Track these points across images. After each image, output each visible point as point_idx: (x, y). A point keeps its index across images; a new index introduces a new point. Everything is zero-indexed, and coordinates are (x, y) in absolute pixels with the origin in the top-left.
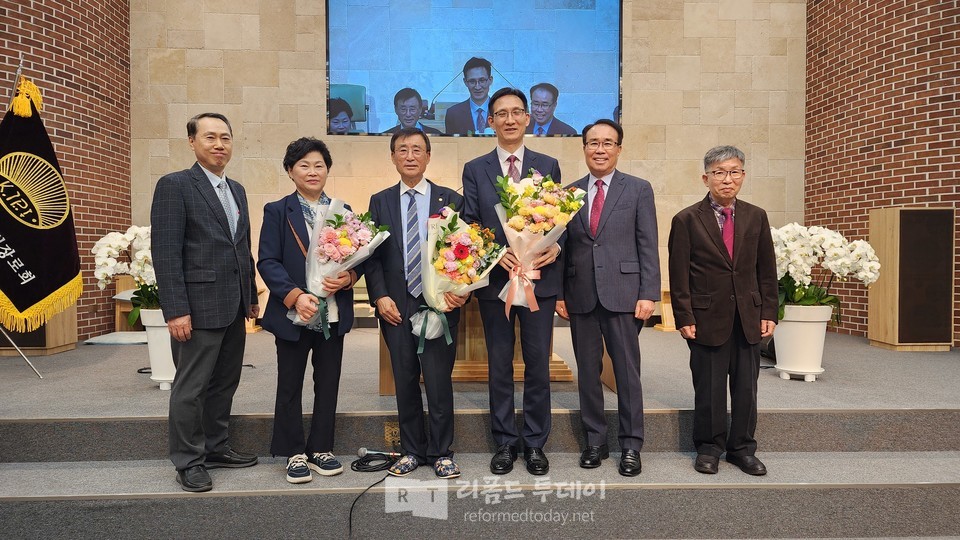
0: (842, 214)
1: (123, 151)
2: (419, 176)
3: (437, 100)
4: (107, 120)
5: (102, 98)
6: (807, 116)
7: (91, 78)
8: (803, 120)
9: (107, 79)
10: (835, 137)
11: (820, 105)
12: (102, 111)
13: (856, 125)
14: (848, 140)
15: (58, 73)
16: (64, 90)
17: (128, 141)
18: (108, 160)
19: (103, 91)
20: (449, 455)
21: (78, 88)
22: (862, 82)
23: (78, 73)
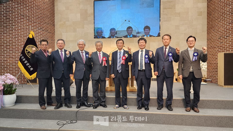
0: (215, 54)
1: (53, 43)
2: (122, 49)
3: (118, 30)
4: (50, 37)
5: (49, 32)
6: (207, 30)
7: (47, 29)
8: (206, 31)
9: (50, 29)
10: (213, 35)
11: (210, 27)
12: (49, 35)
13: (217, 32)
14: (216, 36)
15: (40, 28)
16: (41, 31)
17: (54, 41)
18: (50, 45)
19: (49, 31)
20: (126, 105)
21: (44, 31)
22: (219, 22)
23: (44, 28)
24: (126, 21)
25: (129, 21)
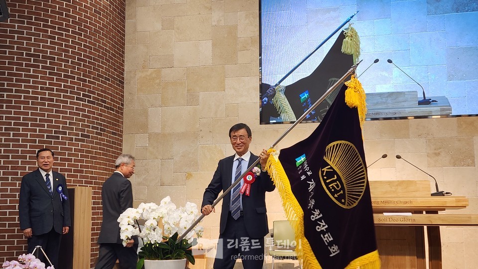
15: (84, 95)
18: (110, 151)
24: (377, 61)
25: (390, 61)
